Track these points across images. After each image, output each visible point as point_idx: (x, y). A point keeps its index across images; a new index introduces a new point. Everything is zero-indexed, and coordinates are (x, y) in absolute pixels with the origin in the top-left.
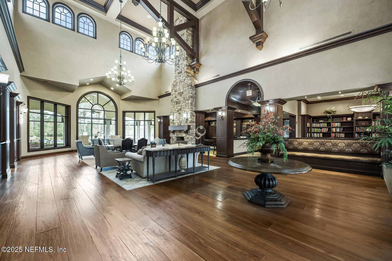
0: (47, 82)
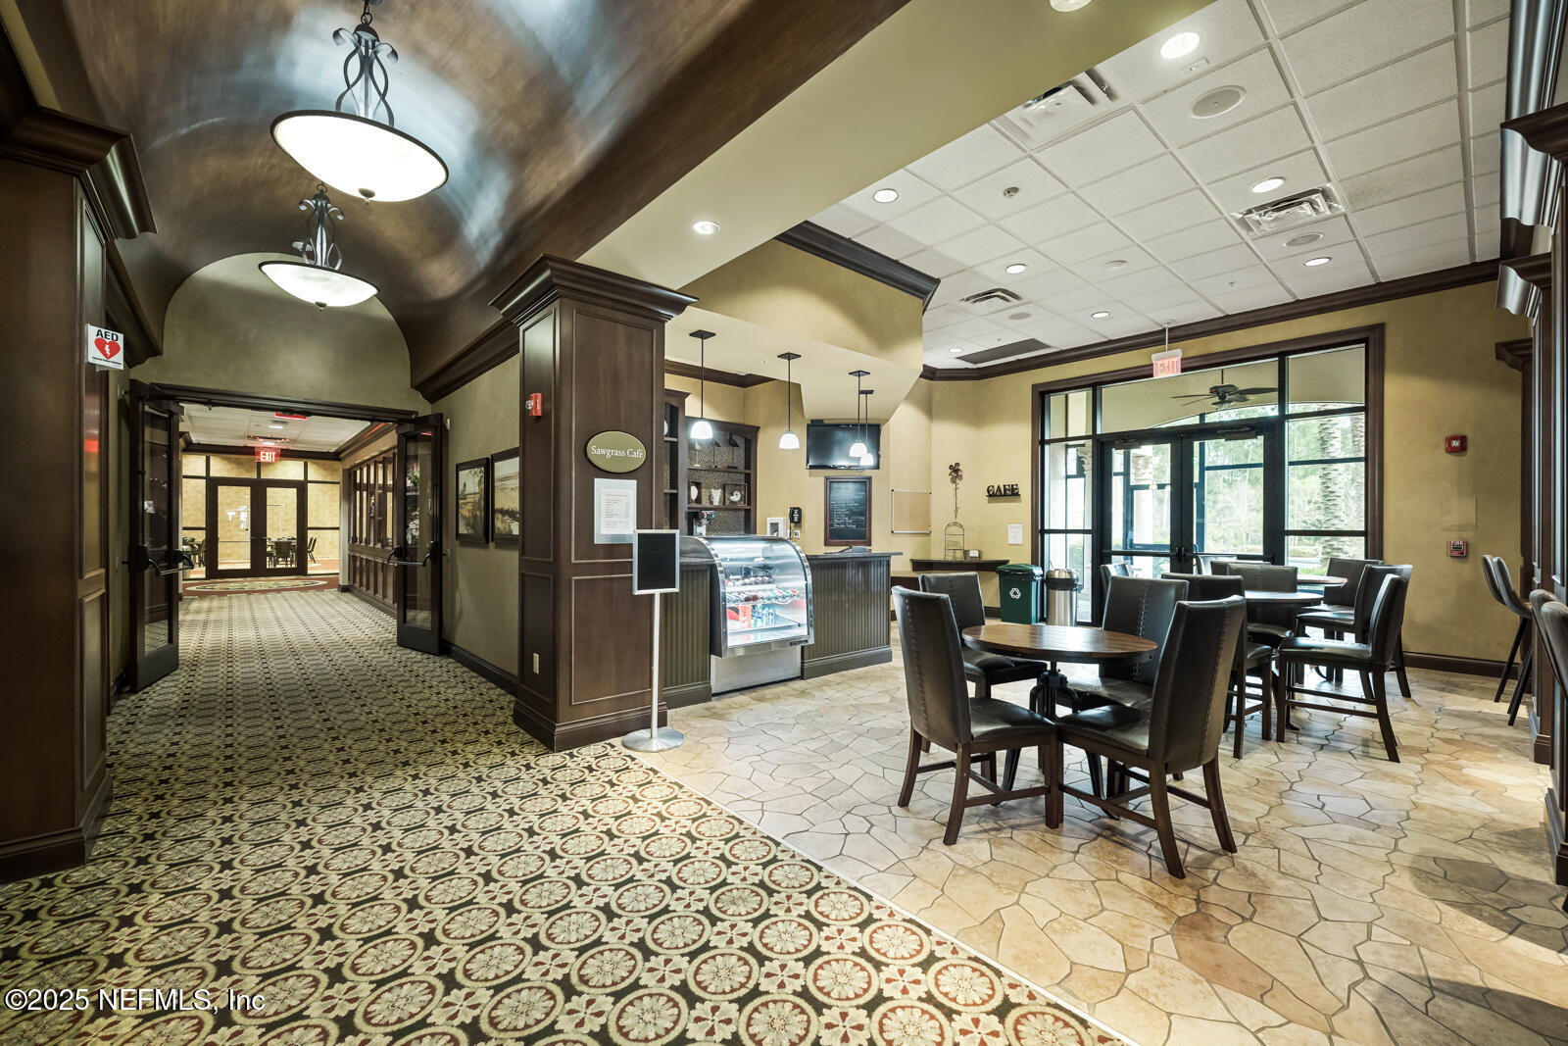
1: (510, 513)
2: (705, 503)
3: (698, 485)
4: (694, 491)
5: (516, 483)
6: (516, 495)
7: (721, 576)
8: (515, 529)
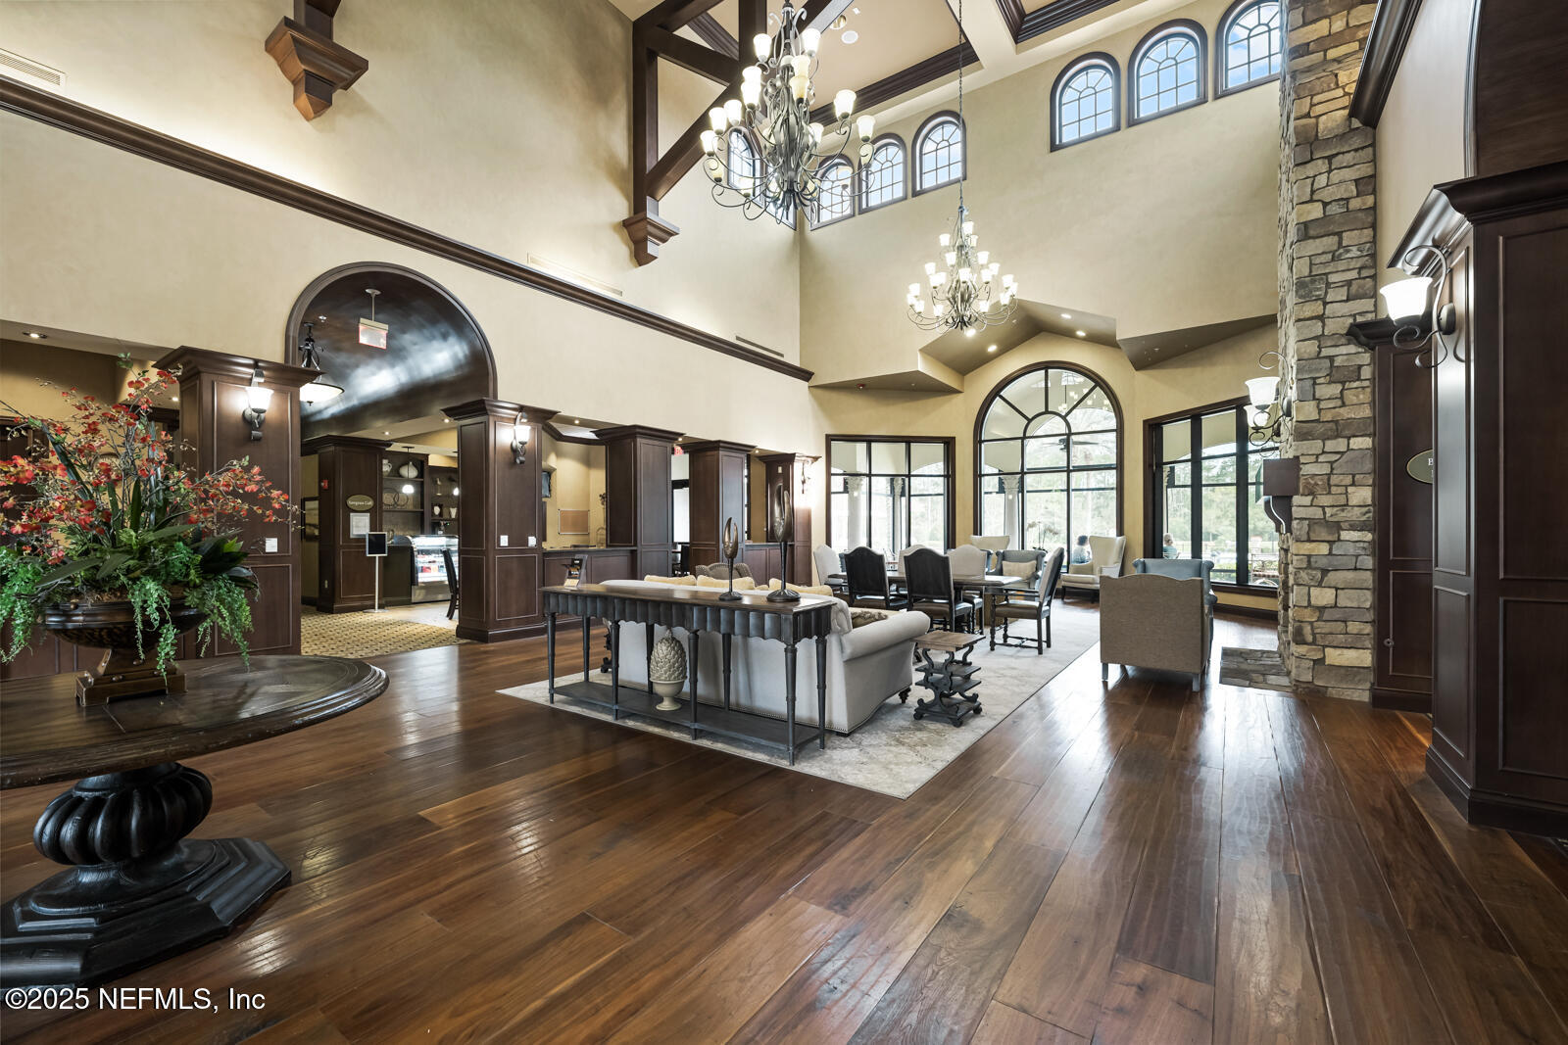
0: (863, 385)
1: (314, 526)
2: (446, 516)
3: (441, 506)
4: (437, 510)
5: (317, 512)
6: (317, 517)
7: (416, 553)
8: (317, 533)
